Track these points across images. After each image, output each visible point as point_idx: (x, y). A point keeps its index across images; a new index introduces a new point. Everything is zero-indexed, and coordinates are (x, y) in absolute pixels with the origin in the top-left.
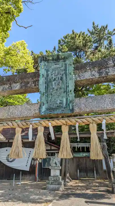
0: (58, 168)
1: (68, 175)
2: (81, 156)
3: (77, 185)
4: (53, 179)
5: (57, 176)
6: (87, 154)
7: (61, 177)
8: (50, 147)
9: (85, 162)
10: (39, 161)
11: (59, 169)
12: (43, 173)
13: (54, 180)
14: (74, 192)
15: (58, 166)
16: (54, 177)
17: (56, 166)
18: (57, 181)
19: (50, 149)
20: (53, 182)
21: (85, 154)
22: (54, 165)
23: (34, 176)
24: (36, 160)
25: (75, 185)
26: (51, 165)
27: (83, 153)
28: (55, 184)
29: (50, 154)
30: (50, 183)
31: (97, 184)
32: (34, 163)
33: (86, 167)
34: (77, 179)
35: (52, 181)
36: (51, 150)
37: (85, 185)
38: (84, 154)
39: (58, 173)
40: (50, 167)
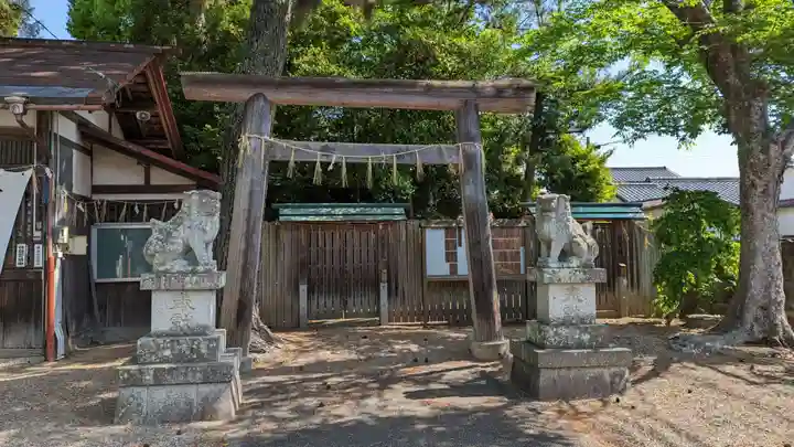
0: (207, 284)
1: (255, 313)
2: (324, 218)
3: (310, 358)
4: (167, 353)
5: (201, 331)
6: (352, 211)
7: (222, 335)
8: (141, 169)
9: (336, 247)
10: (65, 247)
11: (211, 290)
12: (102, 307)
13: (179, 358)
14: (312, 412)
15: (208, 271)
16: (173, 336)
17: (194, 273)
18: (201, 358)
19: (138, 180)
20: (171, 370)
21: (343, 210)
22: (180, 265)
23: (32, 330)
24: (44, 242)
25: (302, 361)
26: (155, 268)
27: (333, 207)
28: (182, 379)
29: (141, 209)
30: (149, 378)
31: (414, 348)
32: (30, 258)
33: (343, 271)
34: (296, 327)
35: (166, 366)
36: (147, 188)
37: (354, 356)
38: (337, 211)
39: (202, 311)
40: (147, 276)
